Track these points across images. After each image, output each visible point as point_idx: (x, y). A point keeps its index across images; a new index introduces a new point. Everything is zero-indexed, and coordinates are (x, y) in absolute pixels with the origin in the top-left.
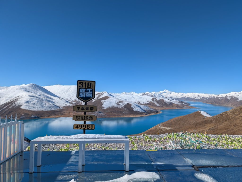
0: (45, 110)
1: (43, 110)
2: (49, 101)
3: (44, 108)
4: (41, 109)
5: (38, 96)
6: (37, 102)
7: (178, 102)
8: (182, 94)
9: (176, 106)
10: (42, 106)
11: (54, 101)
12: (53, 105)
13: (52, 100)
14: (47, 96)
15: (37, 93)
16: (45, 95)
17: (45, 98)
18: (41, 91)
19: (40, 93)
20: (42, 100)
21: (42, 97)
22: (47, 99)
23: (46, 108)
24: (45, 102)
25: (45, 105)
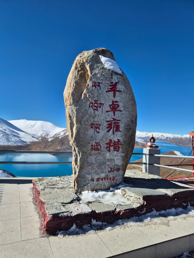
0: (12, 144)
1: (9, 145)
2: (15, 136)
3: (10, 143)
4: (6, 144)
5: (3, 131)
6: (3, 136)
7: (143, 141)
8: (147, 134)
9: (141, 144)
10: (8, 140)
11: (20, 136)
12: (19, 140)
13: (18, 135)
14: (12, 131)
15: (2, 127)
16: (11, 130)
17: (11, 133)
18: (6, 126)
19: (5, 127)
20: (8, 134)
21: (7, 132)
22: (13, 133)
23: (12, 142)
24: (11, 137)
25: (11, 140)
